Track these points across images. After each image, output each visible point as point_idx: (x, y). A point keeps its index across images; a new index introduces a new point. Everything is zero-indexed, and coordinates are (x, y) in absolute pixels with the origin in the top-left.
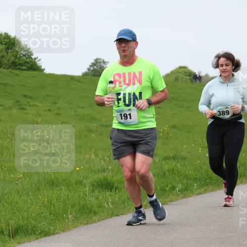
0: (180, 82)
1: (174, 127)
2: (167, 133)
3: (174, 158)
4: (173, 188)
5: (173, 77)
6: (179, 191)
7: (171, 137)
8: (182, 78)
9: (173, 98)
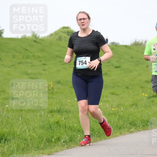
0: (63, 41)
1: (59, 82)
2: (53, 88)
3: (59, 111)
4: (59, 139)
5: (57, 37)
6: (64, 142)
7: (56, 93)
8: (65, 37)
9: (57, 56)
